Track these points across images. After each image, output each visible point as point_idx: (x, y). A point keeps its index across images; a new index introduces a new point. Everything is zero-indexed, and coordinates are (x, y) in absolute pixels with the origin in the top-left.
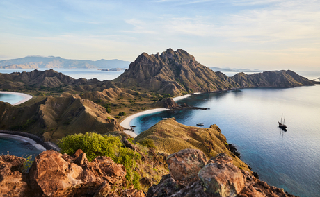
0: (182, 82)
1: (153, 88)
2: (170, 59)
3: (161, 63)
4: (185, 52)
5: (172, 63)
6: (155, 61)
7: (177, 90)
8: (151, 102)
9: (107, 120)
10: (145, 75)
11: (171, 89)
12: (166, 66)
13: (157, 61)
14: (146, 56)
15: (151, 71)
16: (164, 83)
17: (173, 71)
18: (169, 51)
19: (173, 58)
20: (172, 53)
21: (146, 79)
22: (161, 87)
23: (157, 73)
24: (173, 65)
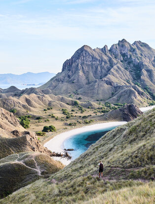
0: (145, 88)
1: (101, 97)
2: (124, 55)
3: (110, 60)
4: (145, 45)
5: (127, 61)
6: (102, 57)
7: (139, 97)
8: (99, 114)
9: (15, 133)
10: (87, 78)
11: (129, 96)
12: (118, 64)
13: (105, 58)
14: (88, 50)
15: (95, 73)
16: (117, 88)
17: (130, 72)
18: (122, 43)
19: (129, 53)
20: (127, 45)
21: (89, 83)
22: (113, 94)
23: (106, 75)
24: (129, 63)
